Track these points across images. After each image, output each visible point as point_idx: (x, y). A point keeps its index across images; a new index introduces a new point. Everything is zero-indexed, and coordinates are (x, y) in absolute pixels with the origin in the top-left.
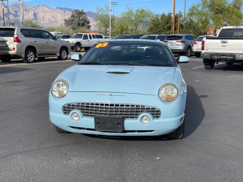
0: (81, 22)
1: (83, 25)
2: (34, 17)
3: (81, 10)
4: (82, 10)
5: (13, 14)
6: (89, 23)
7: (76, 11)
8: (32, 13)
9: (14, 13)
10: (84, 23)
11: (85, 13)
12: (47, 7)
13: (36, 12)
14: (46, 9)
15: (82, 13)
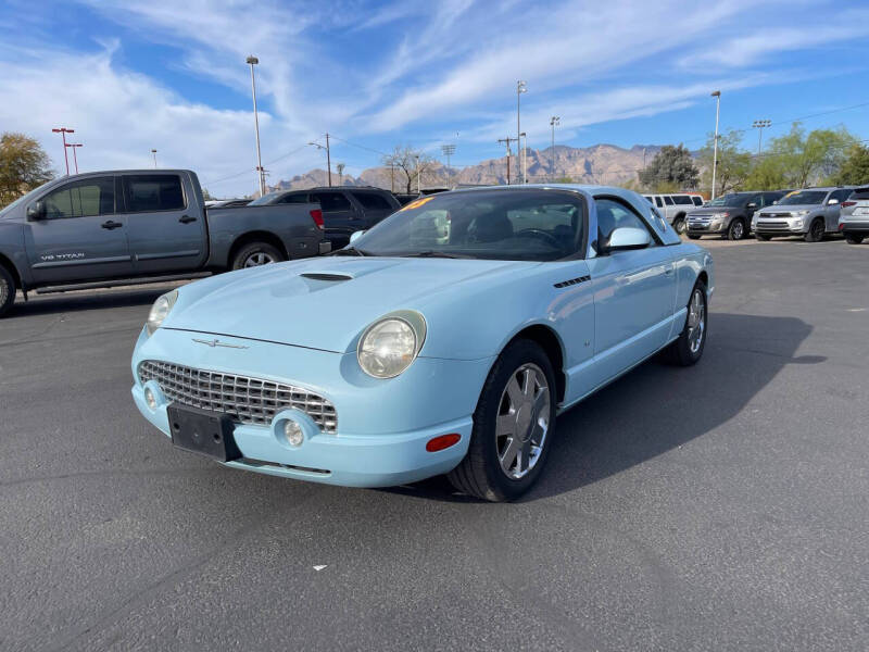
0: (676, 174)
1: (681, 178)
2: (585, 171)
3: (676, 147)
4: (680, 147)
5: (544, 167)
6: (695, 173)
7: (664, 149)
8: (583, 160)
9: (547, 165)
10: (686, 176)
11: (686, 152)
12: (614, 147)
13: (590, 159)
14: (609, 151)
15: (680, 152)
